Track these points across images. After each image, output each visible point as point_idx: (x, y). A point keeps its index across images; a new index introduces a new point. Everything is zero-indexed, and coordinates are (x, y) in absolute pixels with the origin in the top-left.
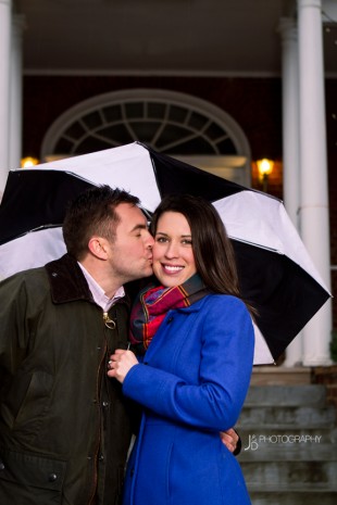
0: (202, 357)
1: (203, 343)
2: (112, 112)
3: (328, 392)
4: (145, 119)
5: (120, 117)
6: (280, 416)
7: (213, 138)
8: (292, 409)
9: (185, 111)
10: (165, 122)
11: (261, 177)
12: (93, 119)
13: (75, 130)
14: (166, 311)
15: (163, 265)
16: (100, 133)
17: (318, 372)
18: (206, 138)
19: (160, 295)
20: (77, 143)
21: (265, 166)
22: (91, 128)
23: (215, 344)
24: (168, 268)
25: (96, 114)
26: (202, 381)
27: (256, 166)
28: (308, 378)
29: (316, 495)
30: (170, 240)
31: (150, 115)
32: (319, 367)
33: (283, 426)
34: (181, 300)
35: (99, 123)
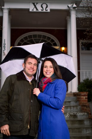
0: (55, 92)
1: (55, 89)
2: (30, 37)
3: (77, 98)
4: (37, 38)
5: (32, 38)
6: (67, 103)
7: (52, 42)
8: (70, 102)
9: (46, 36)
10: (41, 39)
11: (62, 51)
12: (26, 38)
13: (22, 40)
14: (47, 83)
15: (46, 72)
16: (27, 41)
17: (75, 94)
18: (50, 42)
19: (46, 80)
20: (22, 43)
21: (63, 49)
22: (25, 40)
23: (58, 90)
24: (47, 73)
25: (26, 37)
26: (55, 97)
27: (61, 49)
28: (73, 95)
29: (75, 121)
30: (47, 67)
31: (38, 37)
32: (75, 93)
33: (68, 106)
34: (50, 80)
35: (27, 39)
